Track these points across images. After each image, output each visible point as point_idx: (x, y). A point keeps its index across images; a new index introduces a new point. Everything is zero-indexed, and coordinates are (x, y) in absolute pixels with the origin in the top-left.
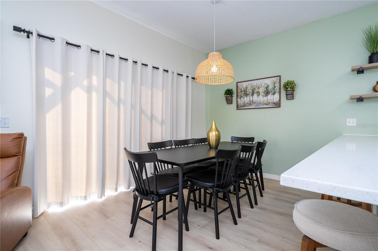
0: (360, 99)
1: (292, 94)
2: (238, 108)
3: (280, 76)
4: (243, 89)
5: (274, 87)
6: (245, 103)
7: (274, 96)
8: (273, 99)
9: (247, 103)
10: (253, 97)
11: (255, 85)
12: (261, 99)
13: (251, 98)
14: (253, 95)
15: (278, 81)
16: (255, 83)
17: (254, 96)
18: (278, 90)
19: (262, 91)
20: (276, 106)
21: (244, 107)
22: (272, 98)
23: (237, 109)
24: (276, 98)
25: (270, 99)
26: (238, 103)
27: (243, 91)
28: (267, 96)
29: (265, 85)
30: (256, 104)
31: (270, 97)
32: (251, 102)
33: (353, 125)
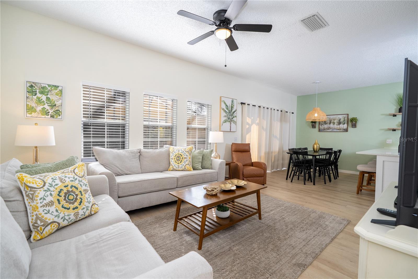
0: (394, 130)
1: (355, 125)
2: (320, 131)
3: (348, 114)
5: (344, 120)
6: (324, 128)
9: (326, 128)
11: (332, 118)
12: (336, 126)
13: (329, 126)
14: (330, 123)
15: (347, 117)
16: (332, 117)
17: (331, 125)
18: (347, 122)
19: (336, 122)
20: (345, 131)
21: (324, 131)
22: (343, 126)
24: (345, 126)
26: (320, 128)
28: (339, 125)
29: (338, 118)
30: (332, 129)
31: (341, 126)
32: (328, 128)
33: (389, 143)
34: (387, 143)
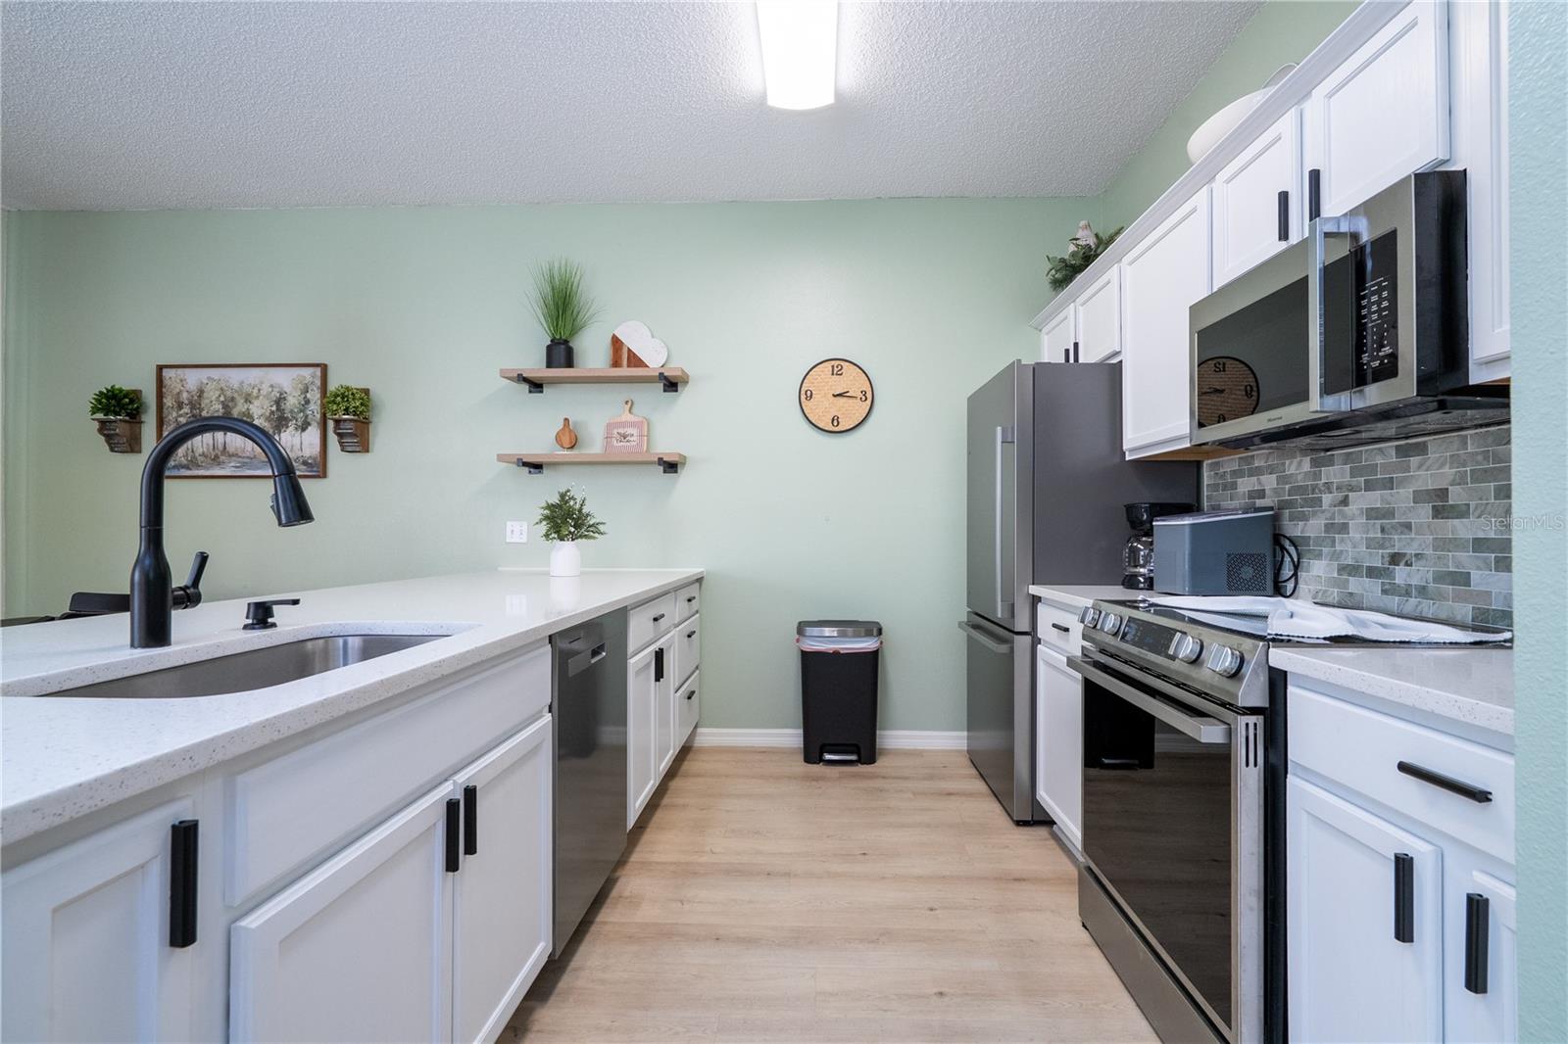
0: (535, 466)
1: (358, 435)
2: (166, 473)
3: (324, 368)
4: (185, 395)
5: (303, 402)
6: (193, 451)
7: (303, 434)
8: (299, 447)
9: (204, 456)
11: (236, 386)
15: (318, 382)
16: (235, 377)
18: (318, 416)
19: (260, 413)
20: (310, 471)
21: (190, 469)
22: (296, 441)
24: (309, 443)
25: (289, 444)
27: (186, 402)
28: (279, 433)
29: (270, 389)
30: (240, 459)
31: (290, 437)
32: (217, 451)
33: (521, 541)
34: (513, 541)
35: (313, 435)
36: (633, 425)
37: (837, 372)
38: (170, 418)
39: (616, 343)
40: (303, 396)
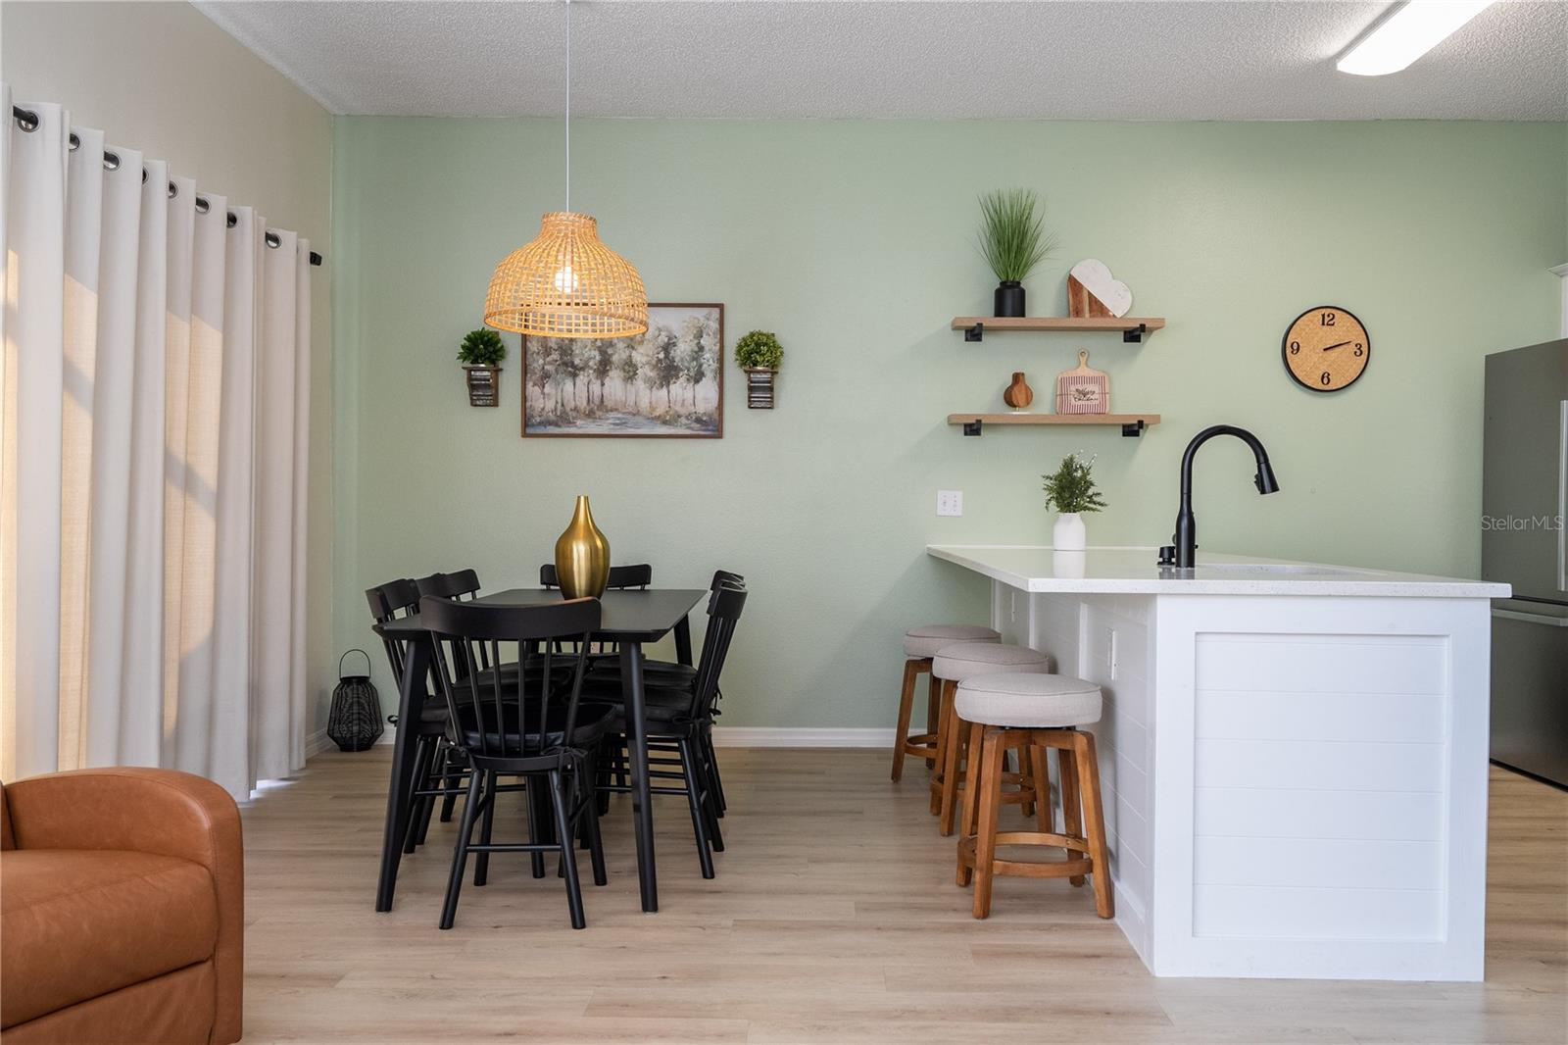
0: (973, 429)
2: (530, 431)
3: (721, 307)
4: (554, 339)
5: (696, 349)
6: (563, 405)
7: (697, 386)
8: (692, 402)
9: (576, 409)
10: (603, 385)
12: (645, 395)
13: (596, 387)
14: (603, 368)
15: (714, 325)
17: (607, 381)
18: (715, 366)
19: (644, 359)
20: (704, 430)
21: (560, 426)
22: (689, 395)
23: (525, 435)
24: (705, 394)
25: (679, 398)
26: (528, 404)
27: (555, 346)
28: (668, 385)
29: (657, 333)
30: (620, 416)
31: (680, 389)
32: (592, 405)
33: (953, 513)
34: (943, 513)
35: (707, 391)
36: (1091, 380)
37: (1327, 322)
38: (535, 365)
39: (1074, 285)
40: (696, 341)
